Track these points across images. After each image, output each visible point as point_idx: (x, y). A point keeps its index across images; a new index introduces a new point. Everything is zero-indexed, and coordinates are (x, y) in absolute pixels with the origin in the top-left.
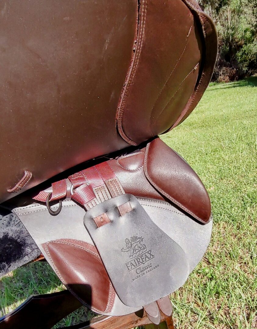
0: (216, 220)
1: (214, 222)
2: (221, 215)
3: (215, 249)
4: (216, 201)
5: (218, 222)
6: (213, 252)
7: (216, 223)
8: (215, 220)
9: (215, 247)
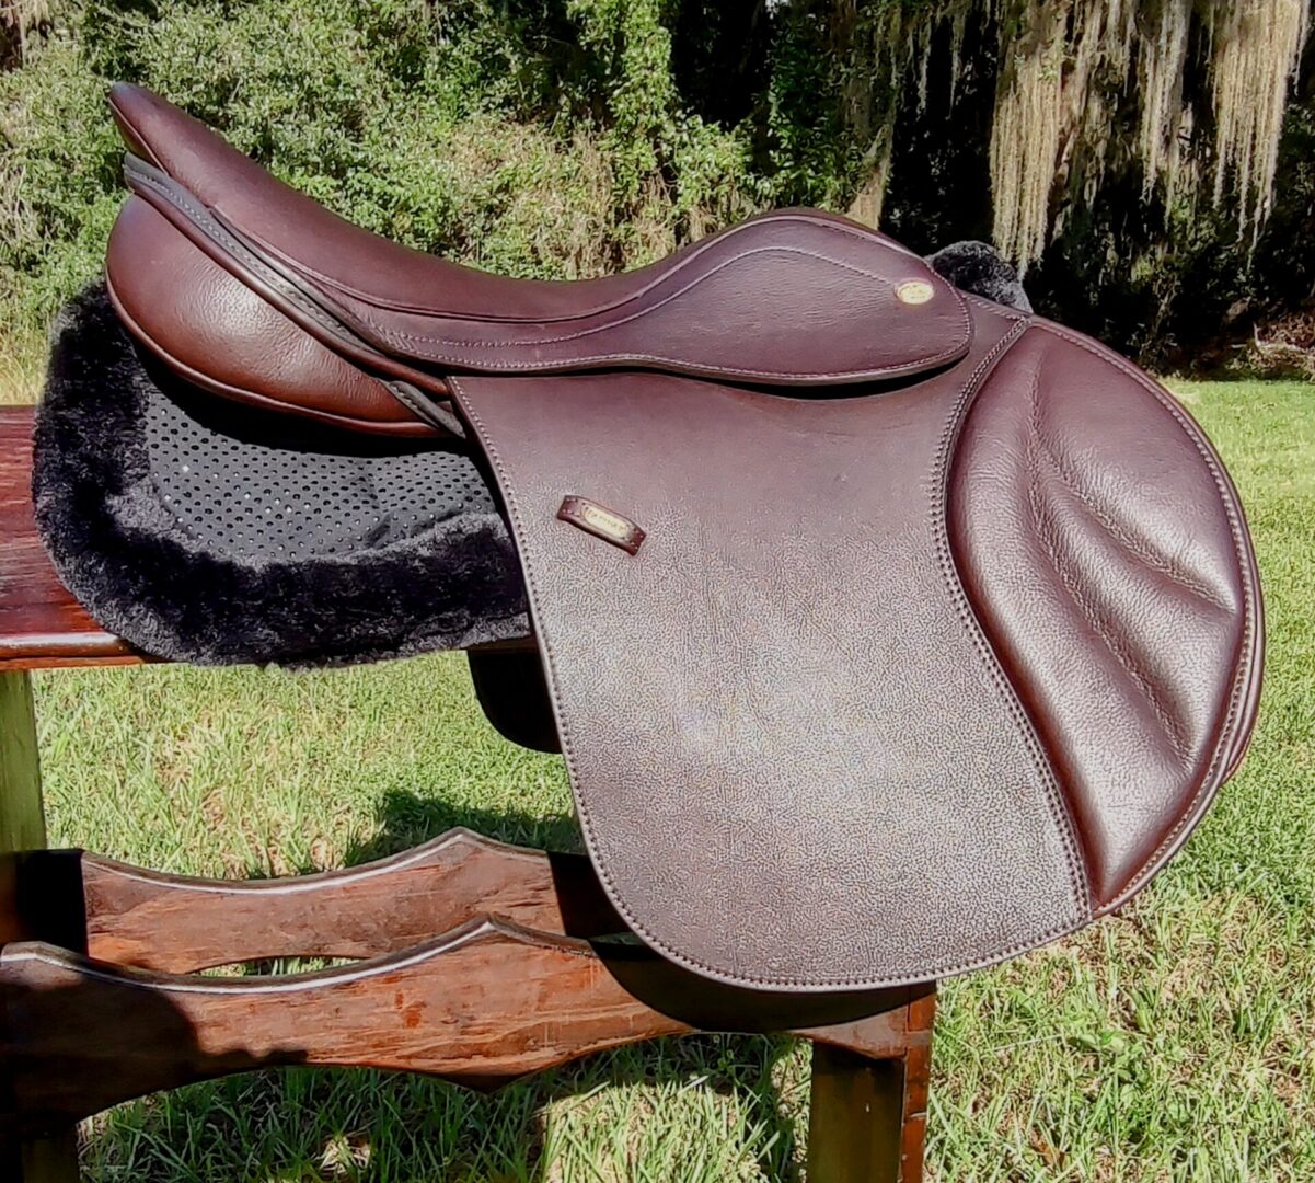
0: (1214, 880)
1: (1205, 885)
2: (1243, 868)
3: (1177, 985)
4: (1236, 811)
5: (1219, 890)
6: (1165, 994)
7: (1213, 894)
8: (1211, 879)
9: (1179, 979)
